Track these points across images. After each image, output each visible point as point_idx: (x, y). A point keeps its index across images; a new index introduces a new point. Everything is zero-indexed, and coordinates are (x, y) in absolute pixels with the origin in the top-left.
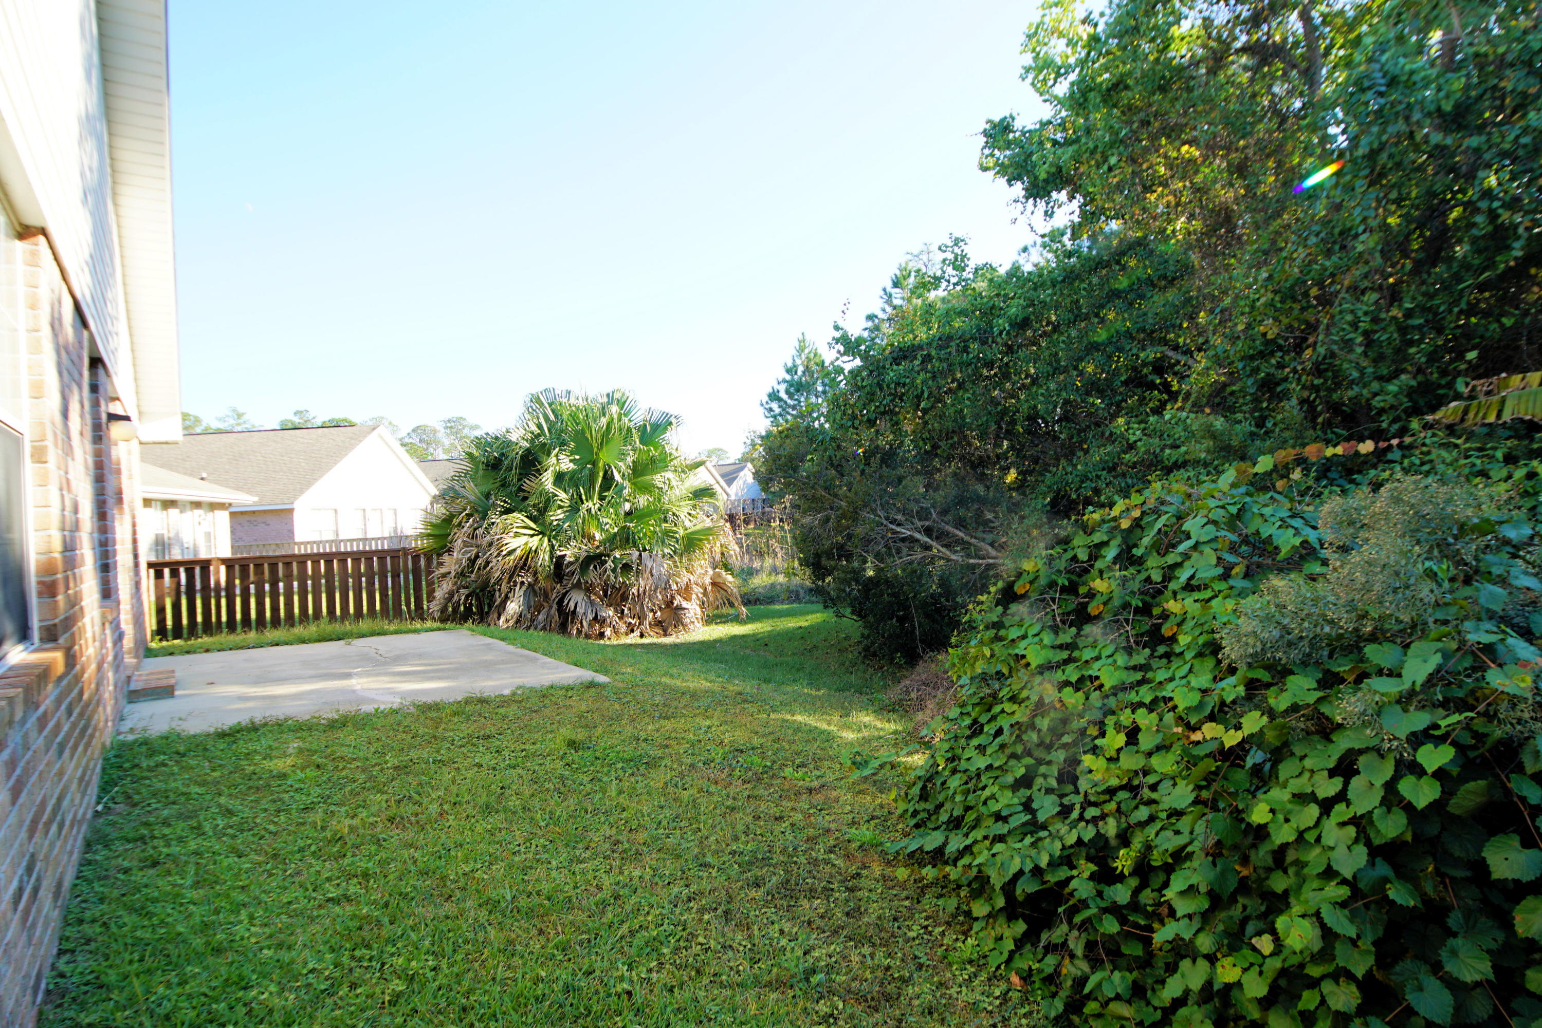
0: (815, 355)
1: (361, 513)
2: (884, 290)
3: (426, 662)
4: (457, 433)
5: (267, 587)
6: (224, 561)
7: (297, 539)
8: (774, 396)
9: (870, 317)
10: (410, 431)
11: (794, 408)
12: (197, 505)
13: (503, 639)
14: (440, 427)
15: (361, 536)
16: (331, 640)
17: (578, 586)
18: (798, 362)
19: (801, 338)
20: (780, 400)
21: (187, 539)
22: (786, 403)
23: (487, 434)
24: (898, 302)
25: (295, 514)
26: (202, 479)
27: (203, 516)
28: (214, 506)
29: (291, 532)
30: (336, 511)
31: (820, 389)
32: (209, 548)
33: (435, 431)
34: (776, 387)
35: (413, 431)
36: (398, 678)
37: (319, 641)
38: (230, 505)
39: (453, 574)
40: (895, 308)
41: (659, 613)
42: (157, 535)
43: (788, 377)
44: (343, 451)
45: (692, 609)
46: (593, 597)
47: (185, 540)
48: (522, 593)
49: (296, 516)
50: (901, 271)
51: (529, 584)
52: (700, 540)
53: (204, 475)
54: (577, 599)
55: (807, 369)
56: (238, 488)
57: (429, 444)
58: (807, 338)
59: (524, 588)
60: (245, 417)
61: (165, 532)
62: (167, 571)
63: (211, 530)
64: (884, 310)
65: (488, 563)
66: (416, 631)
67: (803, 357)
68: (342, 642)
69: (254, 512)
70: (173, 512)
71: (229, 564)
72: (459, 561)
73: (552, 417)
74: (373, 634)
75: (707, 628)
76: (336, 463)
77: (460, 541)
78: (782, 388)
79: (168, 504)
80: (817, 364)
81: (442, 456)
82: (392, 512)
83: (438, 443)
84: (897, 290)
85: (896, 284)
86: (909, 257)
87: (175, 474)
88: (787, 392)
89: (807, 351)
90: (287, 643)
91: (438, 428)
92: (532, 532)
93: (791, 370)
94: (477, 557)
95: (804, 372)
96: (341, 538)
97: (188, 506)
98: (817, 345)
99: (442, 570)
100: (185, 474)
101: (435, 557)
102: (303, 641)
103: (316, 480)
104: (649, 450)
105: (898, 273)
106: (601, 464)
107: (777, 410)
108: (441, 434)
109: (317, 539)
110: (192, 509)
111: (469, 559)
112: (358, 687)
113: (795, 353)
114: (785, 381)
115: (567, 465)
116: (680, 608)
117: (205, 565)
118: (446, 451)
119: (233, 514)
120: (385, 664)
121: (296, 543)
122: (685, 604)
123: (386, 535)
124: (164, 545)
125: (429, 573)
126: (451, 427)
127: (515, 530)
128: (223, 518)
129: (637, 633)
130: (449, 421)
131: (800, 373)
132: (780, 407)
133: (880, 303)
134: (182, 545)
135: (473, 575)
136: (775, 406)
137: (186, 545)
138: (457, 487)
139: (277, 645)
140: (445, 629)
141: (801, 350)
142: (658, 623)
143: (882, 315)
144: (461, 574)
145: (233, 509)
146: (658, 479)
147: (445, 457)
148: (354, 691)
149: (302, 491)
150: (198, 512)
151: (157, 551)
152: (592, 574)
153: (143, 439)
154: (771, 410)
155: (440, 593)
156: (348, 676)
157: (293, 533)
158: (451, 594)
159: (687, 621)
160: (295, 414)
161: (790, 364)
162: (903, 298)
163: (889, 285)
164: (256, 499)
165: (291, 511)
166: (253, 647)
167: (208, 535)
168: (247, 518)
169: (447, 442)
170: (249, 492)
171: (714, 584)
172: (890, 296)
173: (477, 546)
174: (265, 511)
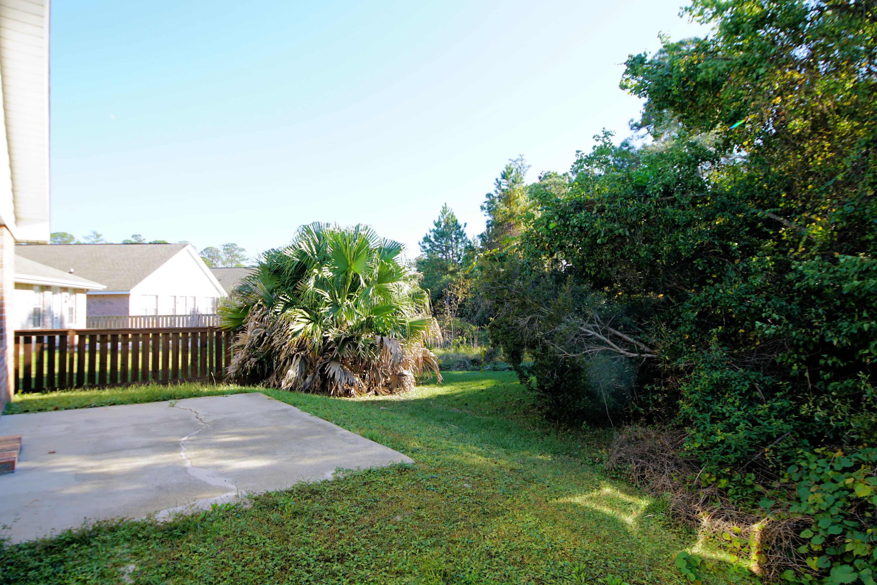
0: (452, 216)
1: (173, 298)
2: (497, 180)
3: (241, 430)
4: (231, 252)
5: (109, 345)
6: (78, 332)
7: (131, 314)
8: (427, 239)
9: (488, 195)
10: (202, 250)
11: (438, 246)
12: (65, 289)
13: (295, 405)
14: (221, 249)
15: (172, 314)
16: (158, 400)
17: (336, 359)
18: (442, 220)
19: (444, 206)
20: (430, 241)
21: (57, 311)
22: (433, 243)
23: (273, 249)
24: (503, 187)
25: (131, 298)
26: (71, 273)
27: (68, 297)
28: (76, 291)
29: (127, 309)
30: (157, 296)
31: (454, 236)
32: (71, 321)
33: (217, 251)
34: (429, 234)
35: (204, 250)
36: (222, 452)
37: (148, 401)
38: (88, 290)
39: (246, 347)
40: (503, 190)
41: (389, 379)
42: (35, 309)
43: (436, 228)
44: (164, 259)
45: (409, 374)
46: (345, 367)
47: (55, 312)
48: (298, 363)
49: (131, 299)
50: (507, 169)
51: (302, 357)
52: (418, 328)
53: (72, 270)
54: (334, 369)
55: (447, 224)
56: (94, 280)
57: (213, 258)
58: (448, 206)
59: (299, 360)
60: (102, 237)
61: (41, 307)
62: (34, 338)
63: (74, 306)
64: (496, 192)
65: (272, 340)
66: (223, 393)
67: (445, 217)
68: (166, 403)
69: (103, 295)
70: (48, 293)
71: (82, 334)
72: (251, 338)
73: (317, 240)
74: (191, 395)
75: (417, 388)
76: (159, 267)
77: (252, 324)
78: (432, 234)
79: (45, 288)
80: (453, 222)
81: (221, 266)
82: (192, 299)
83: (219, 258)
84: (504, 180)
85: (504, 176)
86: (511, 162)
87: (51, 269)
88: (435, 237)
89: (447, 214)
90: (122, 403)
91: (219, 249)
92: (307, 320)
93: (438, 224)
94: (265, 335)
95: (445, 226)
96: (159, 314)
97: (59, 290)
98: (453, 210)
99: (238, 344)
100: (60, 269)
101: (232, 333)
102: (135, 401)
103: (146, 276)
104: (389, 266)
105: (505, 170)
106: (351, 275)
107: (428, 248)
108: (221, 253)
109: (144, 314)
110: (61, 292)
111: (259, 337)
112: (188, 464)
113: (440, 214)
114: (434, 230)
115: (327, 273)
116: (403, 375)
117: (64, 334)
118: (223, 263)
119: (88, 296)
120: (206, 432)
121: (130, 317)
122: (405, 372)
123: (188, 313)
124: (39, 315)
125: (228, 345)
126: (228, 249)
127: (297, 319)
128: (82, 298)
129: (372, 392)
130: (227, 245)
131: (442, 226)
132: (430, 246)
133: (494, 188)
134: (53, 315)
135: (260, 348)
136: (427, 245)
137: (55, 316)
138: (251, 286)
139: (114, 404)
140: (246, 392)
141: (444, 212)
142: (387, 385)
143: (495, 195)
144: (253, 348)
145: (89, 293)
146: (390, 285)
147: (223, 266)
148: (185, 469)
149: (136, 283)
150: (66, 294)
151: (34, 319)
152: (346, 351)
153: (18, 238)
154: (424, 247)
155: (235, 361)
156: (175, 447)
157: (128, 310)
158: (244, 362)
159: (406, 384)
160: (133, 236)
161: (437, 221)
162: (508, 185)
163: (499, 177)
164: (105, 287)
165: (128, 295)
166: (95, 406)
167: (71, 310)
168: (99, 299)
169: (224, 258)
170: (101, 282)
171: (424, 358)
172: (500, 183)
173: (265, 328)
174: (110, 295)
